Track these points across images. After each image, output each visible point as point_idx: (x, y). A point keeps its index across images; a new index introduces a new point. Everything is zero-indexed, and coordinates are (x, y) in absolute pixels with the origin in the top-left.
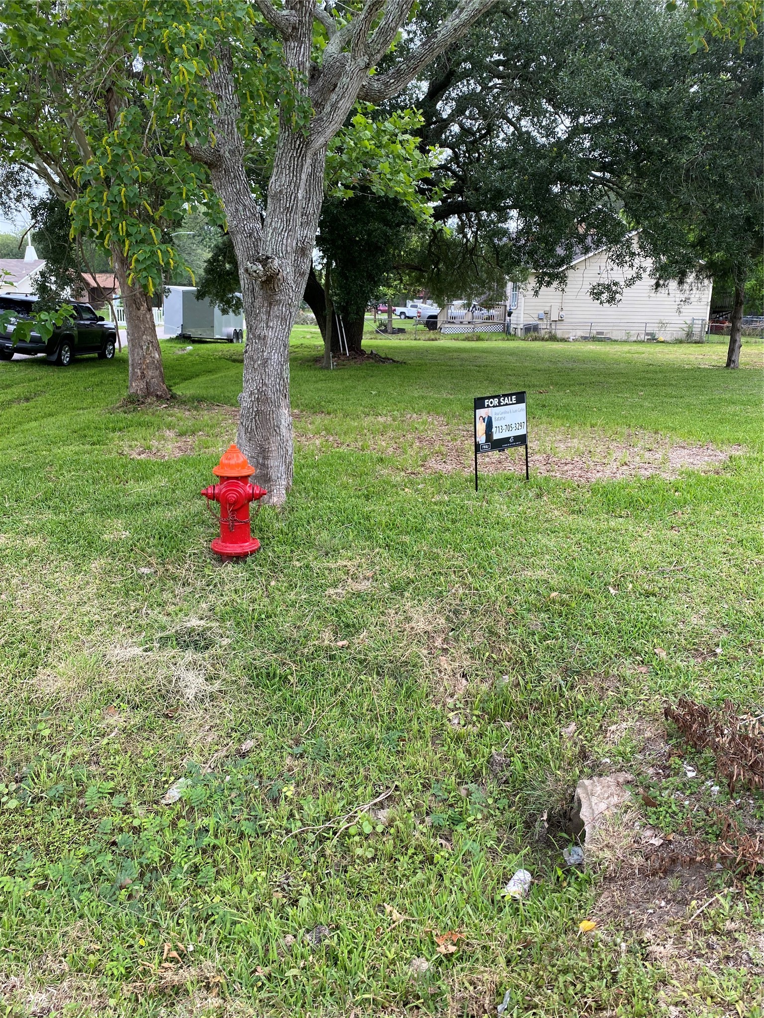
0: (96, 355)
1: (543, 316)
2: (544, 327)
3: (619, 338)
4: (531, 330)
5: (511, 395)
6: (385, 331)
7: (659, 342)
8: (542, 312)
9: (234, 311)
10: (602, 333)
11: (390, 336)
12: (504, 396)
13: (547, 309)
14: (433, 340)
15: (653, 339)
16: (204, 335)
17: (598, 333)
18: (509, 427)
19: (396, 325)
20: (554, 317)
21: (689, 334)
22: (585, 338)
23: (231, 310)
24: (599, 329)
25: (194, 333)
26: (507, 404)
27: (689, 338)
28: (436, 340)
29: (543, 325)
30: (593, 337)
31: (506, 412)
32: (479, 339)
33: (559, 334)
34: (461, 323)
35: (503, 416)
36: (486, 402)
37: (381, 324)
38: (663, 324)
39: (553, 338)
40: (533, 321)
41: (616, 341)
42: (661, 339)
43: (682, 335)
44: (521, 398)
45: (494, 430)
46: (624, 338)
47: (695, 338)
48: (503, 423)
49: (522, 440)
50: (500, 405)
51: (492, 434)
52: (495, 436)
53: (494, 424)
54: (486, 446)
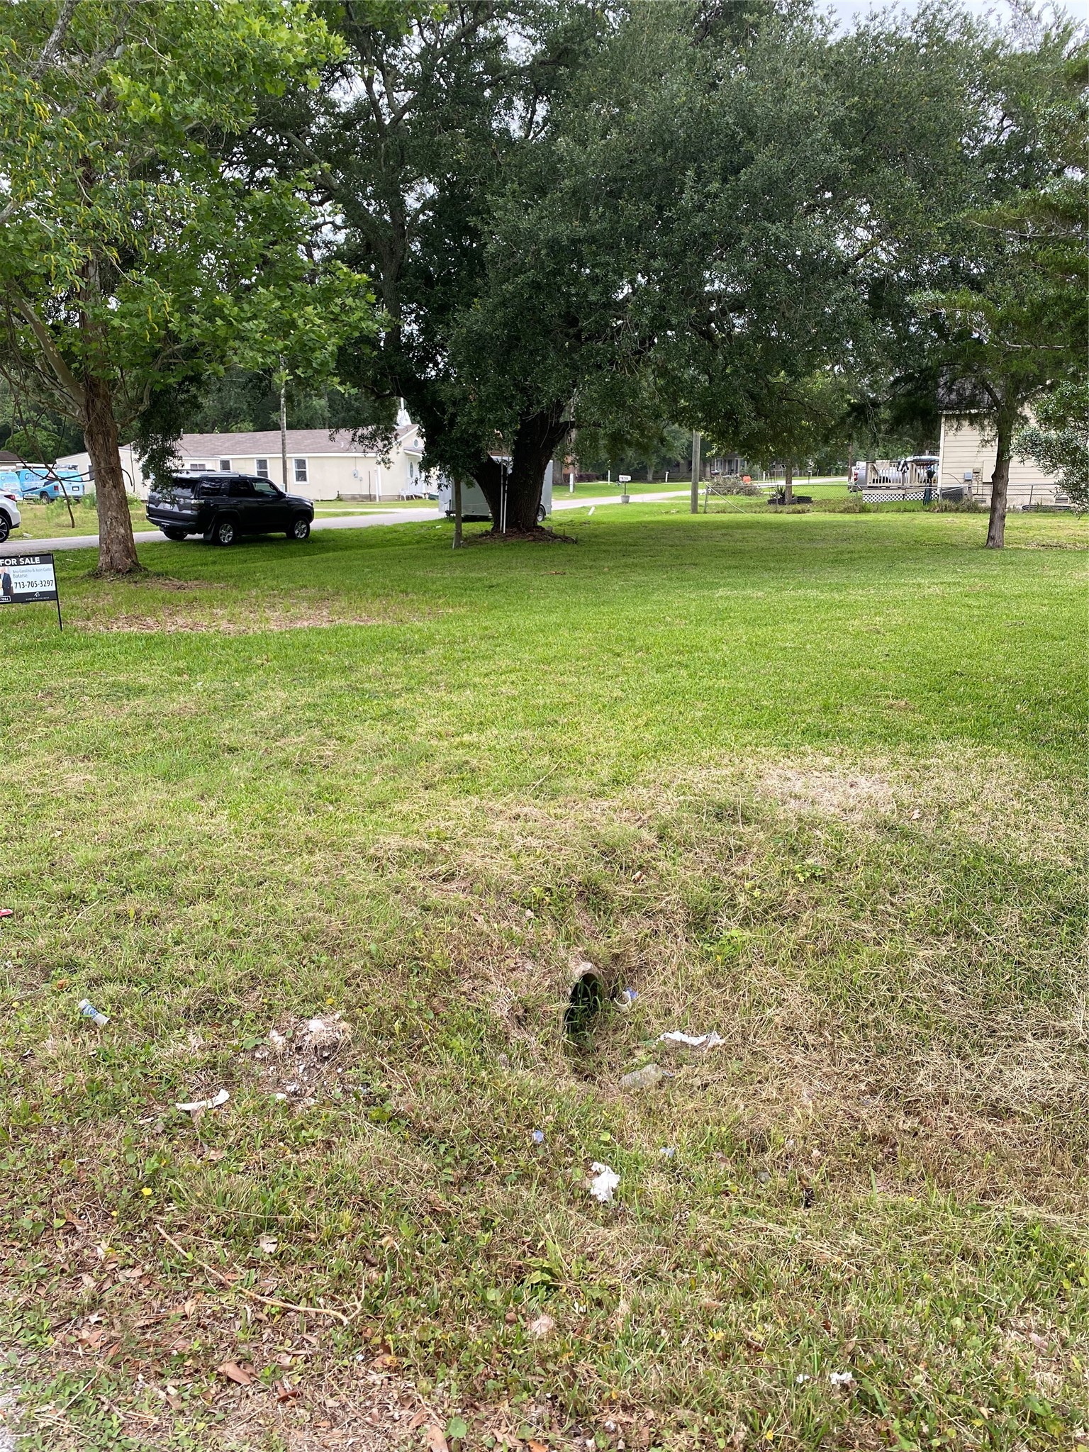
1: (971, 476)
2: (974, 491)
4: (952, 498)
6: (782, 501)
8: (970, 471)
11: (782, 508)
13: (978, 466)
18: (32, 584)
20: (987, 478)
26: (28, 564)
29: (972, 489)
31: (26, 571)
34: (888, 487)
35: (25, 574)
37: (780, 492)
40: (957, 484)
45: (13, 585)
48: (25, 580)
49: (53, 596)
50: (19, 564)
51: (11, 589)
52: (16, 591)
53: (13, 580)
54: (5, 599)
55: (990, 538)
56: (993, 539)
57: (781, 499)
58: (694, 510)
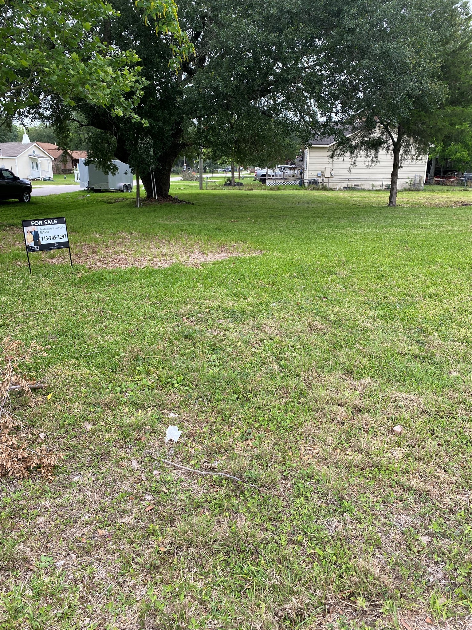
0: (17, 200)
1: (320, 174)
3: (366, 188)
4: (314, 184)
5: (53, 219)
6: (230, 184)
8: (320, 172)
9: (112, 173)
10: (358, 185)
11: (232, 188)
12: (47, 219)
13: (323, 170)
14: (250, 190)
16: (103, 188)
17: (355, 185)
18: (53, 237)
19: (237, 181)
20: (327, 175)
21: (413, 186)
22: (345, 188)
23: (110, 172)
24: (357, 182)
25: (96, 187)
26: (49, 224)
27: (412, 188)
28: (252, 190)
29: (320, 180)
30: (350, 188)
31: (48, 229)
32: (278, 189)
33: (329, 186)
34: (277, 179)
35: (48, 231)
36: (32, 223)
37: (228, 180)
39: (324, 188)
40: (315, 178)
41: (364, 190)
44: (61, 220)
45: (40, 239)
46: (371, 188)
47: (416, 188)
48: (48, 235)
49: (65, 245)
50: (43, 224)
51: (39, 241)
52: (42, 242)
53: (40, 235)
54: (35, 248)
55: (390, 202)
56: (392, 202)
57: (230, 183)
58: (201, 188)
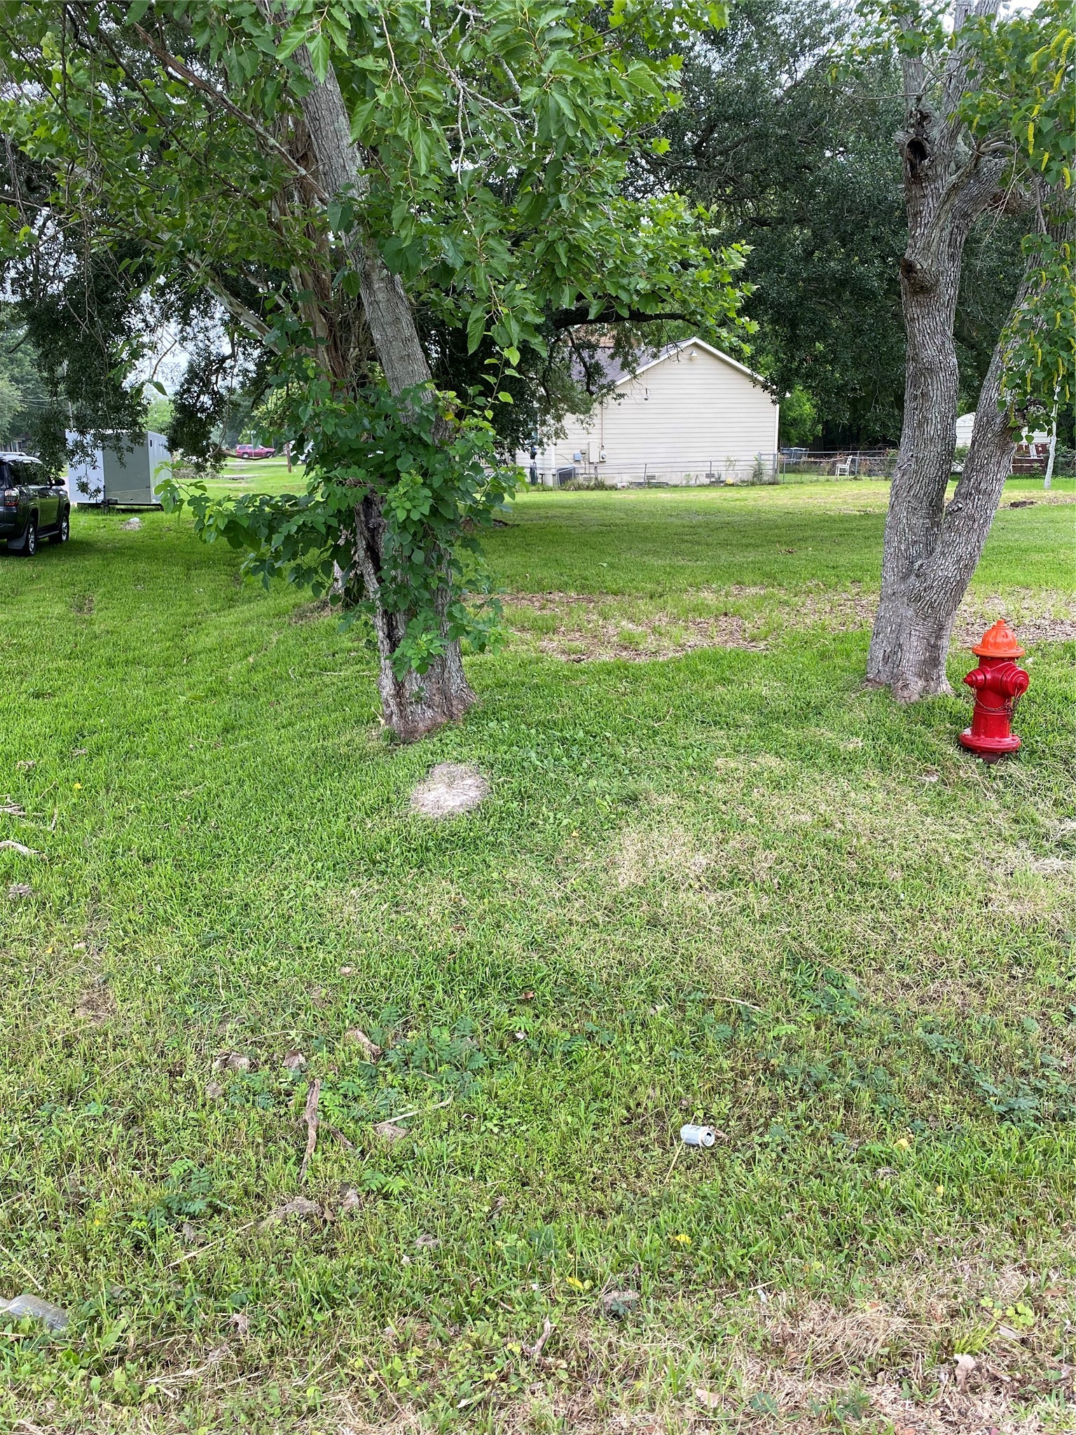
1: (579, 457)
2: (582, 471)
3: (678, 483)
4: (565, 477)
7: (727, 485)
8: (578, 452)
10: (653, 477)
13: (584, 447)
15: (717, 483)
16: (137, 501)
17: (650, 477)
20: (594, 458)
21: (758, 473)
22: (639, 485)
24: (651, 471)
27: (757, 479)
29: (580, 469)
38: (730, 462)
39: (600, 486)
40: (567, 464)
41: (676, 486)
42: (730, 481)
43: (748, 475)
46: (684, 482)
47: (765, 478)
